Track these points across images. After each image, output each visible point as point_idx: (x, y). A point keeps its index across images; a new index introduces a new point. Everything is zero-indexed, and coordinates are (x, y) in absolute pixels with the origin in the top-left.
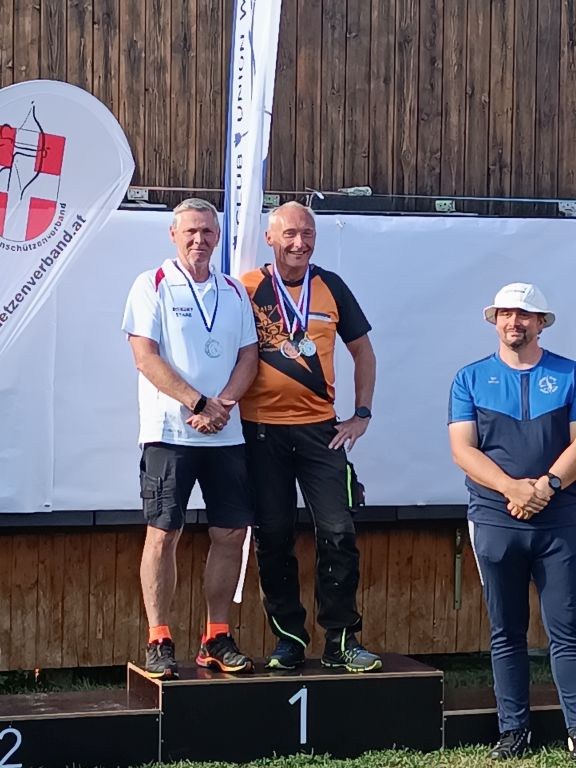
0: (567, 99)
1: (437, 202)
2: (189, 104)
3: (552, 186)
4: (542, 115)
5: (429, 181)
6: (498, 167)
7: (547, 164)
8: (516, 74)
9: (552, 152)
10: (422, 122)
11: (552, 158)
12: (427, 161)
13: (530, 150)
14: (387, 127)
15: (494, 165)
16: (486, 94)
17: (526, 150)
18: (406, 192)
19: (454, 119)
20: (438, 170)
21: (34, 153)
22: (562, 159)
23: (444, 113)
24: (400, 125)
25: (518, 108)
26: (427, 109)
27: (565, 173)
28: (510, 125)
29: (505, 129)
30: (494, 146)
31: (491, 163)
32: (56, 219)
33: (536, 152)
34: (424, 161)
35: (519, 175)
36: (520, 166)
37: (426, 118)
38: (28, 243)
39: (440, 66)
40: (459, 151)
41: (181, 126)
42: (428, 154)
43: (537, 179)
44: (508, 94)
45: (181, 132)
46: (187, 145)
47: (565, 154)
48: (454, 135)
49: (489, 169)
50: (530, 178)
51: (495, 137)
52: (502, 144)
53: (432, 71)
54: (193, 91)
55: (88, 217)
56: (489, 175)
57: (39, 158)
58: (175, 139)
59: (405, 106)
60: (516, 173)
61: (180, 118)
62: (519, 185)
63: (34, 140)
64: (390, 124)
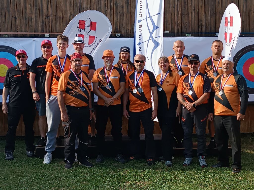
0: (218, 10)
1: (186, 34)
2: (129, 15)
3: (214, 29)
4: (212, 14)
5: (185, 30)
6: (201, 26)
7: (213, 25)
8: (205, 5)
9: (214, 22)
10: (183, 17)
11: (214, 24)
12: (184, 25)
13: (209, 22)
14: (174, 18)
15: (200, 25)
16: (198, 10)
17: (207, 22)
18: (179, 32)
19: (190, 15)
20: (186, 27)
21: (90, 26)
22: (216, 24)
23: (188, 14)
24: (178, 17)
25: (206, 12)
26: (184, 14)
27: (217, 26)
28: (204, 16)
29: (203, 18)
30: (200, 21)
31: (199, 25)
32: (95, 40)
33: (210, 23)
34: (183, 25)
35: (206, 27)
36: (206, 26)
37: (184, 15)
38: (89, 45)
39: (187, 4)
40: (192, 23)
41: (127, 19)
42: (184, 24)
43: (210, 28)
44: (203, 9)
45: (127, 21)
46: (129, 24)
47: (217, 22)
48: (190, 19)
49: (199, 26)
50: (209, 28)
51: (200, 19)
52: (202, 20)
53: (185, 5)
54: (130, 12)
55: (102, 39)
56: (199, 28)
57: (91, 27)
58: (126, 22)
59: (179, 13)
60: (205, 27)
61: (127, 18)
62: (206, 30)
63: (89, 23)
64: (175, 17)
